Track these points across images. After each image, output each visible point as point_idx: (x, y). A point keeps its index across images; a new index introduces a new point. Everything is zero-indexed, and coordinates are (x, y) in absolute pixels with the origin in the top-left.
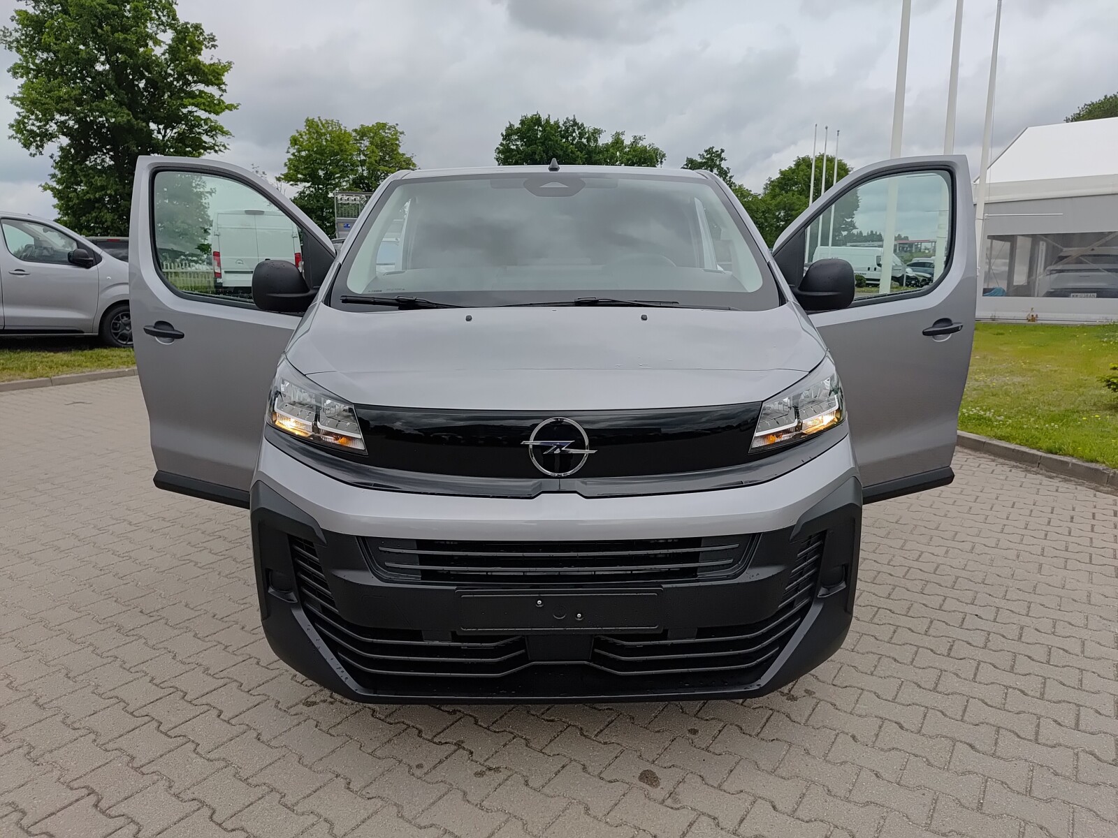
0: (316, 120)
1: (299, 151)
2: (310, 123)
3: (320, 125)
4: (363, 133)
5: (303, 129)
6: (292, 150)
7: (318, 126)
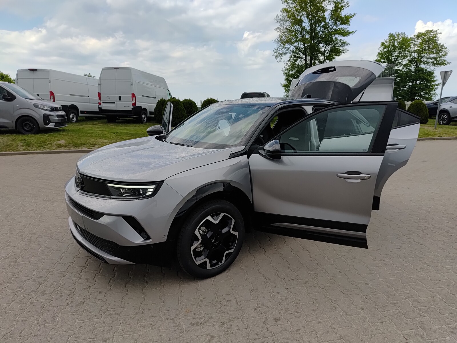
0: (394, 34)
1: (384, 49)
2: (391, 36)
3: (395, 36)
4: (418, 36)
5: (387, 38)
6: (382, 49)
7: (394, 36)
